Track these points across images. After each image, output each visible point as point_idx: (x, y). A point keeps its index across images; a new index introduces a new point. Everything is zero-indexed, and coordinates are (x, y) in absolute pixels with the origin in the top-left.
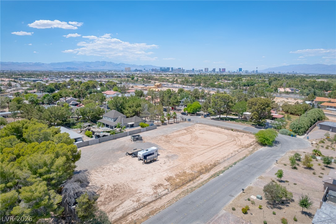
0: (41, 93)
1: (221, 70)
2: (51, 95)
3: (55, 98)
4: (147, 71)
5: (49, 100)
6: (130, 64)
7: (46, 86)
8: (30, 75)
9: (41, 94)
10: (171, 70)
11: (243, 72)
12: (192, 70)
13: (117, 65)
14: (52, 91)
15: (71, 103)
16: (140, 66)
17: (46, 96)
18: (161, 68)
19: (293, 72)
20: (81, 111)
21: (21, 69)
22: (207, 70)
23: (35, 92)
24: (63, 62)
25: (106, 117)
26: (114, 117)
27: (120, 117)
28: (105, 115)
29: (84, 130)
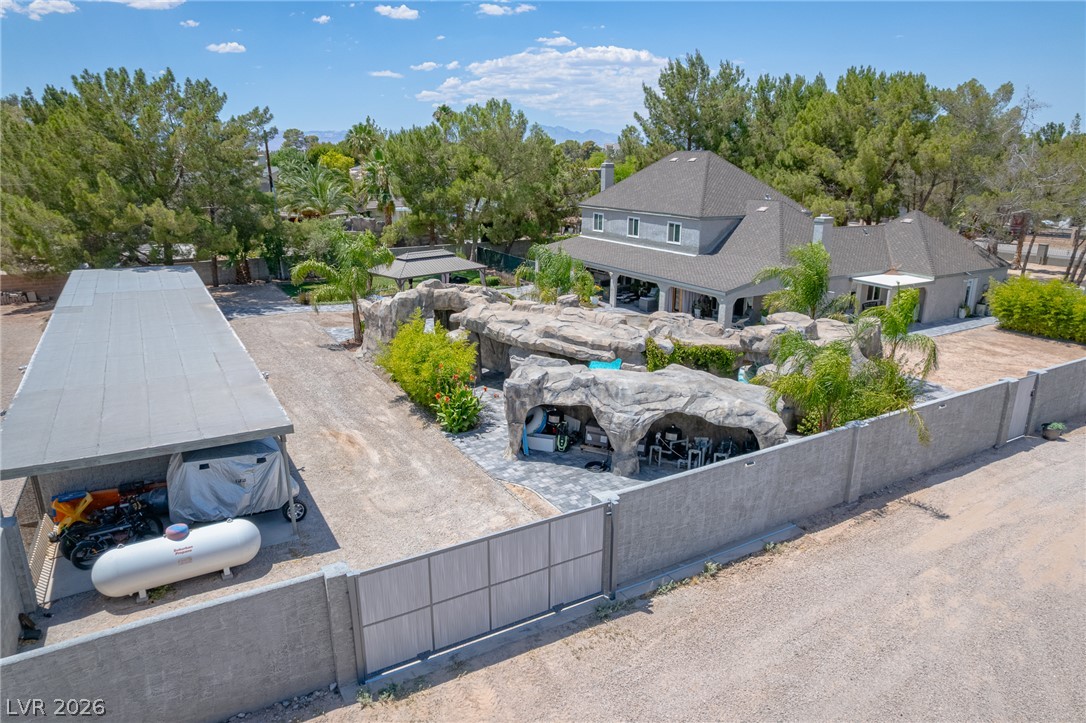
25: (612, 214)
26: (703, 203)
27: (763, 209)
28: (606, 197)
29: (380, 311)
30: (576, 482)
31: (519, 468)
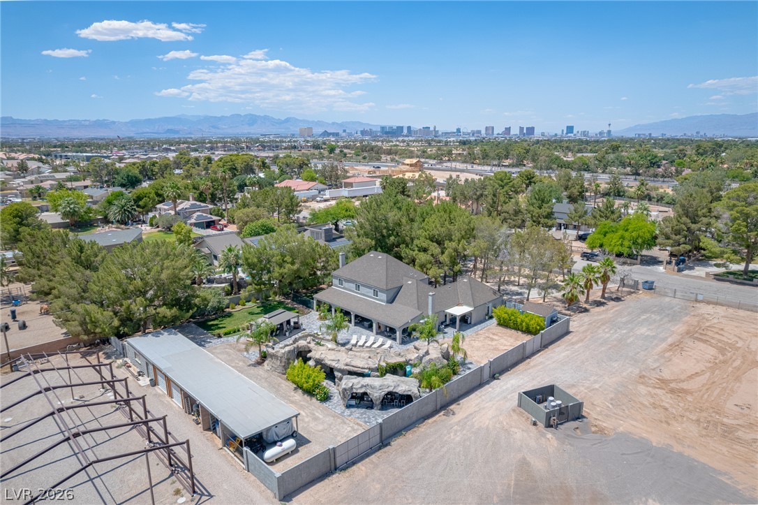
0: (101, 187)
1: (525, 131)
2: (130, 194)
3: (141, 203)
4: (350, 135)
5: (123, 209)
6: (311, 120)
7: (116, 170)
8: (81, 146)
9: (102, 192)
10: (405, 131)
11: (575, 135)
12: (455, 131)
13: (280, 122)
14: (132, 182)
16: (333, 123)
17: (115, 199)
18: (383, 128)
19: (698, 133)
20: (247, 259)
21: (62, 134)
22: (490, 132)
23: (86, 187)
24: (157, 117)
25: (348, 280)
26: (387, 282)
27: (410, 282)
28: (342, 271)
29: (279, 354)
30: (365, 414)
31: (348, 412)
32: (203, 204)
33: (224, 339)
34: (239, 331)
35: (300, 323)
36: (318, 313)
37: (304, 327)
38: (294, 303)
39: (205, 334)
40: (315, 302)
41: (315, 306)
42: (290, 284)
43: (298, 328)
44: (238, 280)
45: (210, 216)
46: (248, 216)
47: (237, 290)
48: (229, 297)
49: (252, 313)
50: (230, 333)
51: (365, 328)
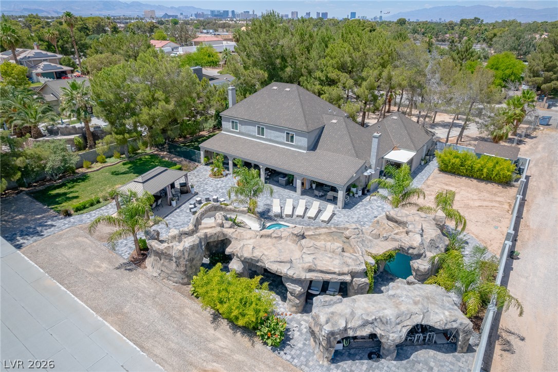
4: (187, 16)
10: (230, 14)
15: (39, 71)
20: (98, 96)
22: (295, 16)
25: (245, 123)
26: (306, 122)
27: (334, 121)
28: (235, 111)
29: (174, 253)
32: (49, 54)
33: (75, 218)
34: (98, 202)
35: (190, 184)
36: (209, 168)
37: (195, 190)
38: (172, 155)
39: (45, 211)
40: (202, 153)
41: (203, 159)
42: (164, 131)
43: (187, 192)
44: (92, 129)
45: (59, 66)
46: (102, 63)
47: (92, 143)
48: (81, 153)
49: (116, 173)
50: (85, 208)
51: (281, 185)
